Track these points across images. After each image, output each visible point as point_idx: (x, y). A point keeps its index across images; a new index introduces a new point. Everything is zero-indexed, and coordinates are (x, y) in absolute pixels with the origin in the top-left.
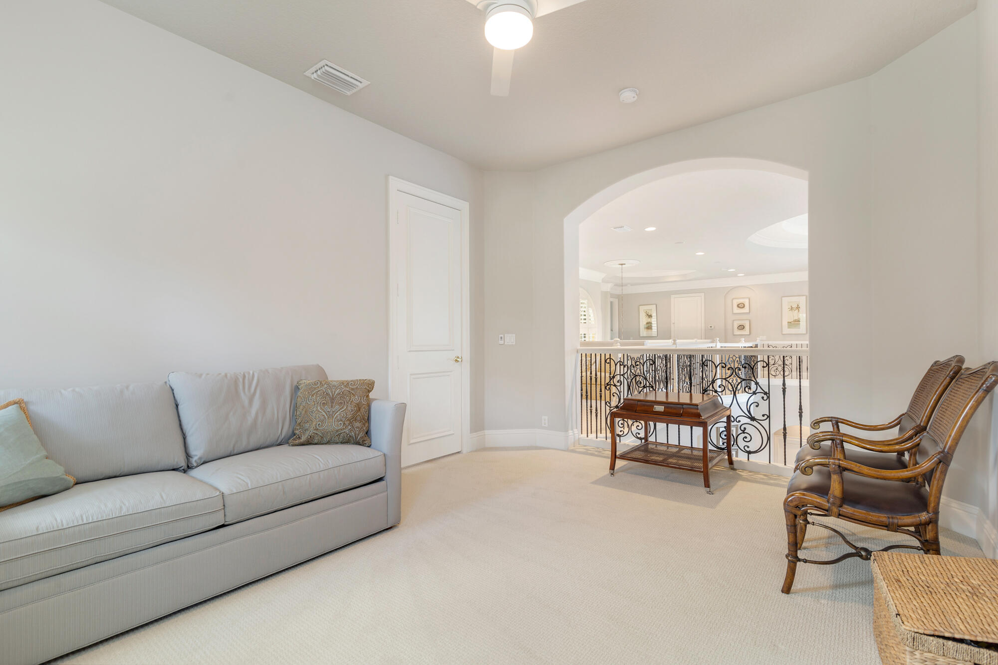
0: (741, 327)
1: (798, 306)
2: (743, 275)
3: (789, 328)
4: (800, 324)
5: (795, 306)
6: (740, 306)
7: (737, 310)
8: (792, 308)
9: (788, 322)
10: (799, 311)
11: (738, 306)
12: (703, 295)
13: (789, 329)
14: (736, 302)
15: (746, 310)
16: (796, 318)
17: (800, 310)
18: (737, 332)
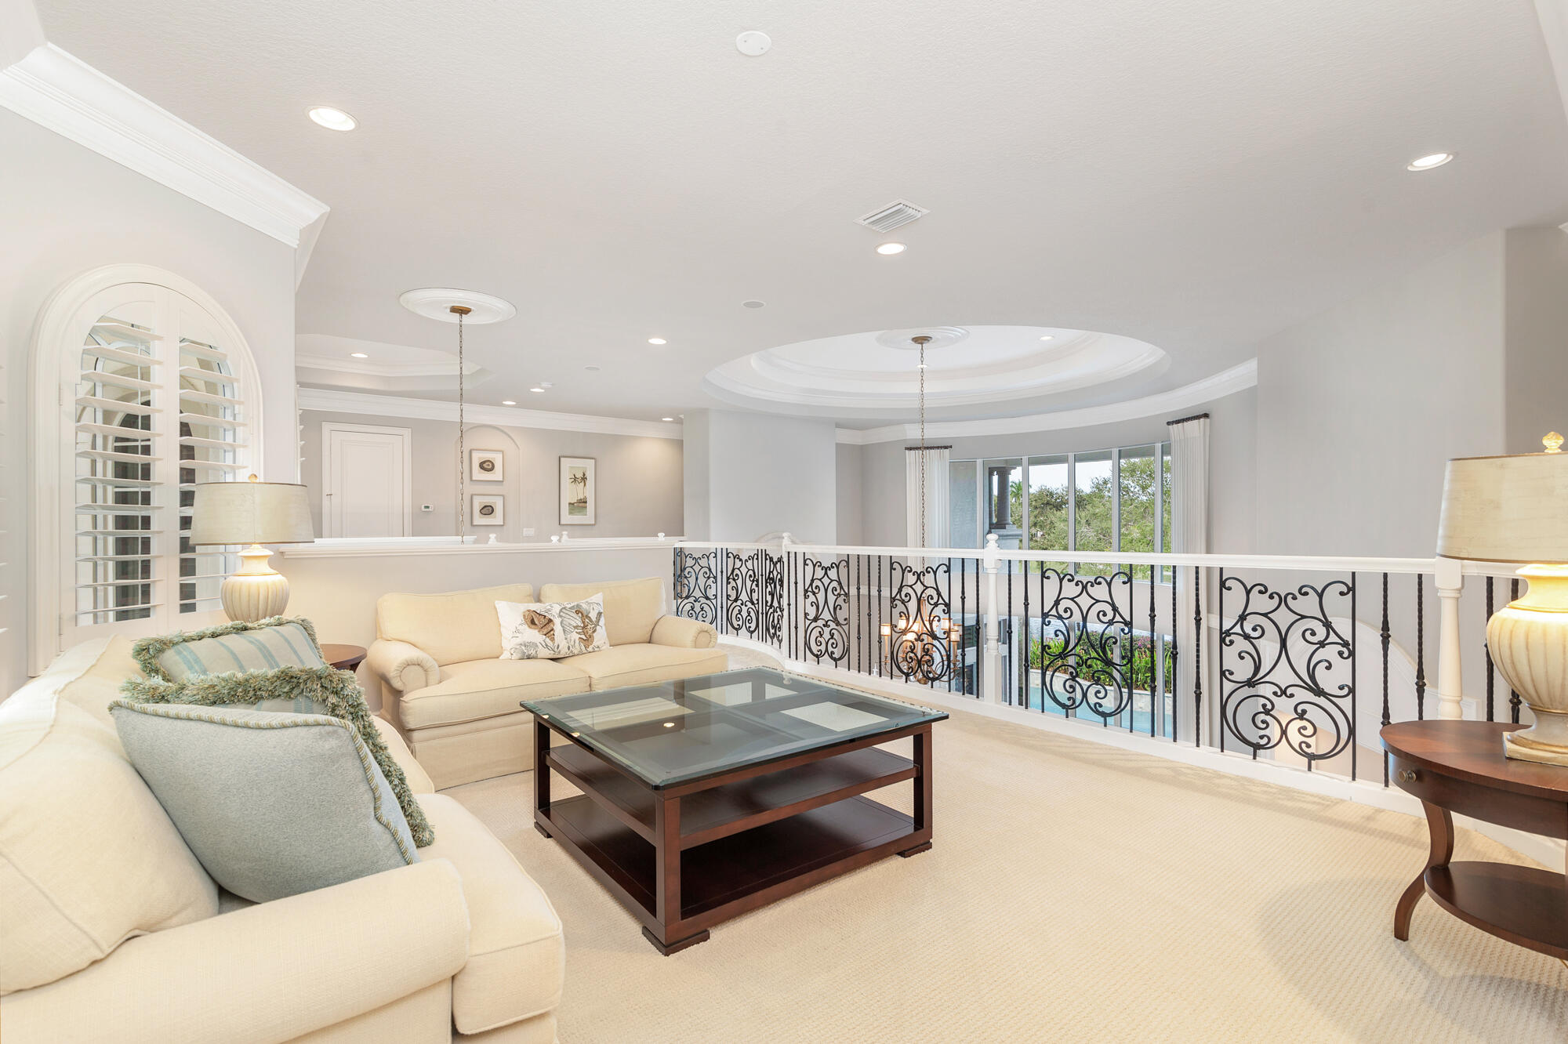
0: (488, 510)
1: (584, 475)
2: (514, 403)
3: (570, 513)
4: (586, 507)
5: (579, 475)
6: (485, 465)
7: (479, 475)
8: (575, 479)
9: (570, 504)
10: (585, 485)
11: (482, 466)
12: (407, 433)
13: (571, 516)
14: (478, 457)
15: (497, 475)
16: (581, 497)
17: (587, 482)
18: (479, 520)
